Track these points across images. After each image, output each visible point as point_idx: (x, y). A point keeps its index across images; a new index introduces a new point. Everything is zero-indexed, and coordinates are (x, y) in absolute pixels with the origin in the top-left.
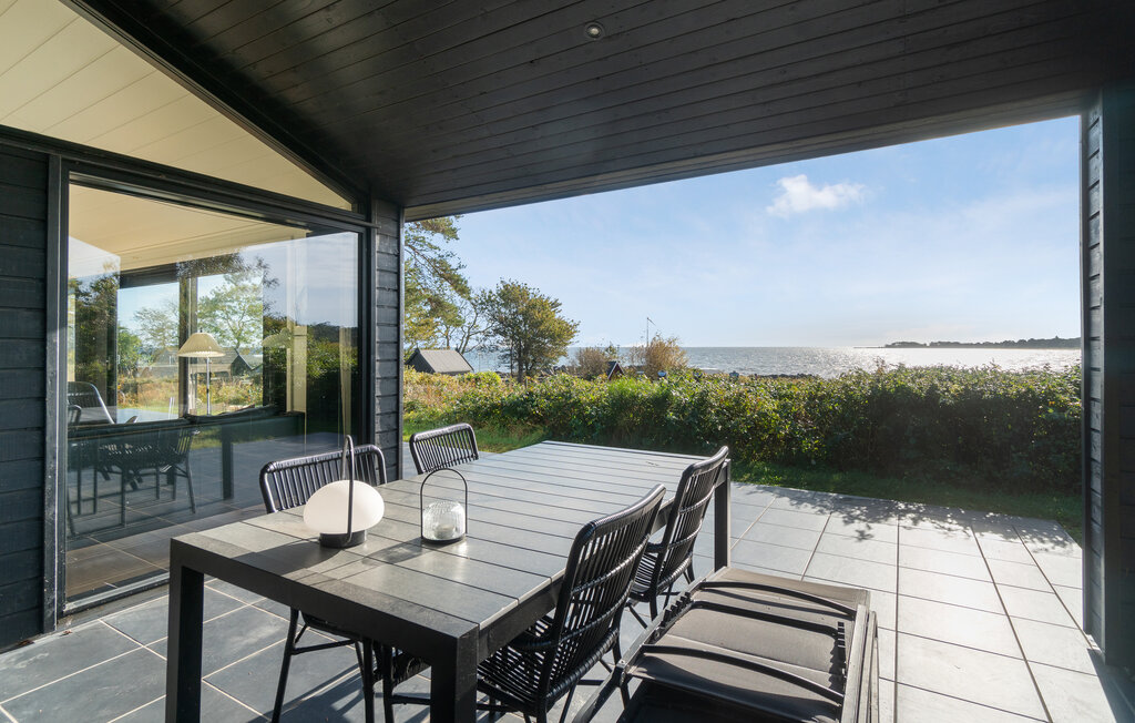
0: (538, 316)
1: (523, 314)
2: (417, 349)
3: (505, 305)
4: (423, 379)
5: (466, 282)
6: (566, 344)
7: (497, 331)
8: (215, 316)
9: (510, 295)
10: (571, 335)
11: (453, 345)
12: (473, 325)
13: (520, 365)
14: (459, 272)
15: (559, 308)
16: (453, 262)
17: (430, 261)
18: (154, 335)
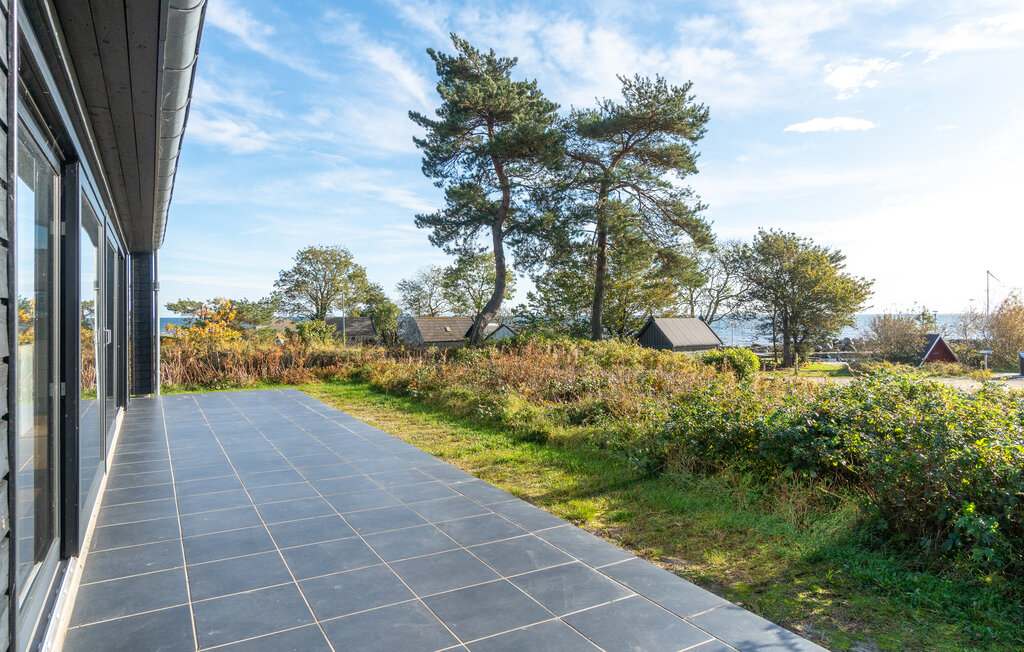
0: (811, 274)
1: (791, 272)
2: (651, 317)
3: (765, 262)
4: (647, 358)
5: (708, 228)
6: (853, 310)
7: (754, 295)
8: (457, 286)
9: (771, 248)
10: (861, 298)
11: (697, 313)
12: (723, 289)
13: (786, 338)
14: (699, 215)
15: (842, 263)
16: (690, 203)
17: (659, 203)
18: (411, 305)
